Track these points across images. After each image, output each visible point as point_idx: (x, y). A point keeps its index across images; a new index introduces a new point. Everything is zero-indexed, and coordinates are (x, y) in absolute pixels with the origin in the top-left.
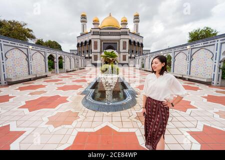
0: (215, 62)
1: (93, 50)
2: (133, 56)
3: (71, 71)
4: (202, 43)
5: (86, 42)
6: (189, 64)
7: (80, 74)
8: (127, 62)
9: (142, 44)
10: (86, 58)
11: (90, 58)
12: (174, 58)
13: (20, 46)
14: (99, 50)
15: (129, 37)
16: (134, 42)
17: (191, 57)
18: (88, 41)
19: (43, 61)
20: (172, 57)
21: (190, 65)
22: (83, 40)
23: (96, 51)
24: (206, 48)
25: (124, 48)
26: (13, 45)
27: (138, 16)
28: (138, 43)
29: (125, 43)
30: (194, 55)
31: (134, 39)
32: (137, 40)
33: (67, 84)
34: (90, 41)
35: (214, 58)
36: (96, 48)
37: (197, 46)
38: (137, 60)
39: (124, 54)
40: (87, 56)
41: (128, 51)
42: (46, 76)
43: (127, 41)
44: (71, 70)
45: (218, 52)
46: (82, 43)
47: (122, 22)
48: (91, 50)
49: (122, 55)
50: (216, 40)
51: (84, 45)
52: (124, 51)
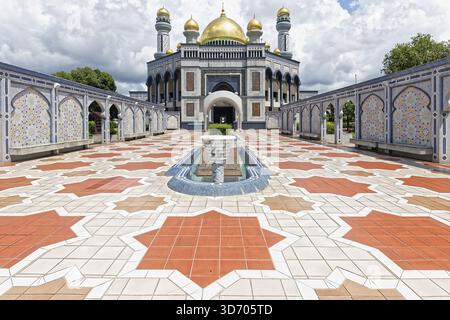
0: (435, 115)
1: (184, 93)
2: (277, 105)
3: (134, 139)
4: (409, 76)
5: (168, 74)
6: (388, 119)
7: (156, 144)
8: (263, 120)
9: (297, 79)
10: (167, 110)
11: (177, 109)
12: (360, 108)
13: (38, 84)
14: (198, 92)
15: (267, 63)
16: (279, 74)
17: (392, 104)
18: (173, 71)
19: (79, 115)
20: (356, 105)
21: (392, 121)
22: (161, 69)
23: (190, 94)
24: (416, 85)
25: (256, 87)
26: (27, 82)
27: (287, 14)
28: (288, 76)
29: (256, 76)
30: (397, 100)
31: (277, 66)
32: (285, 69)
33: (133, 160)
34: (178, 71)
35: (432, 106)
36: (190, 87)
37: (400, 83)
39: (256, 101)
40: (170, 105)
41: (263, 94)
42: (84, 147)
43: (263, 72)
44: (136, 136)
45: (437, 93)
46: (158, 76)
47: (249, 28)
48: (180, 92)
49: (250, 103)
50: (432, 70)
51: (163, 79)
52: (256, 93)
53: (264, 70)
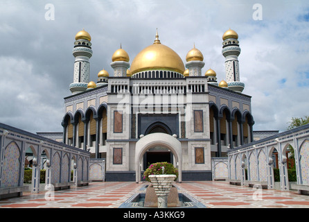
1: (111, 135)
5: (90, 111)
8: (208, 169)
11: (101, 156)
14: (126, 134)
16: (226, 110)
18: (96, 108)
22: (82, 105)
23: (118, 136)
25: (198, 128)
27: (235, 37)
28: (238, 113)
29: (198, 114)
31: (223, 102)
32: (234, 105)
34: (103, 109)
36: (118, 128)
38: (233, 161)
39: (199, 145)
40: (93, 150)
41: (208, 136)
42: (19, 194)
43: (206, 110)
46: (78, 114)
47: (188, 60)
48: (105, 135)
49: (191, 147)
51: (83, 119)
52: (199, 135)
53: (208, 106)
